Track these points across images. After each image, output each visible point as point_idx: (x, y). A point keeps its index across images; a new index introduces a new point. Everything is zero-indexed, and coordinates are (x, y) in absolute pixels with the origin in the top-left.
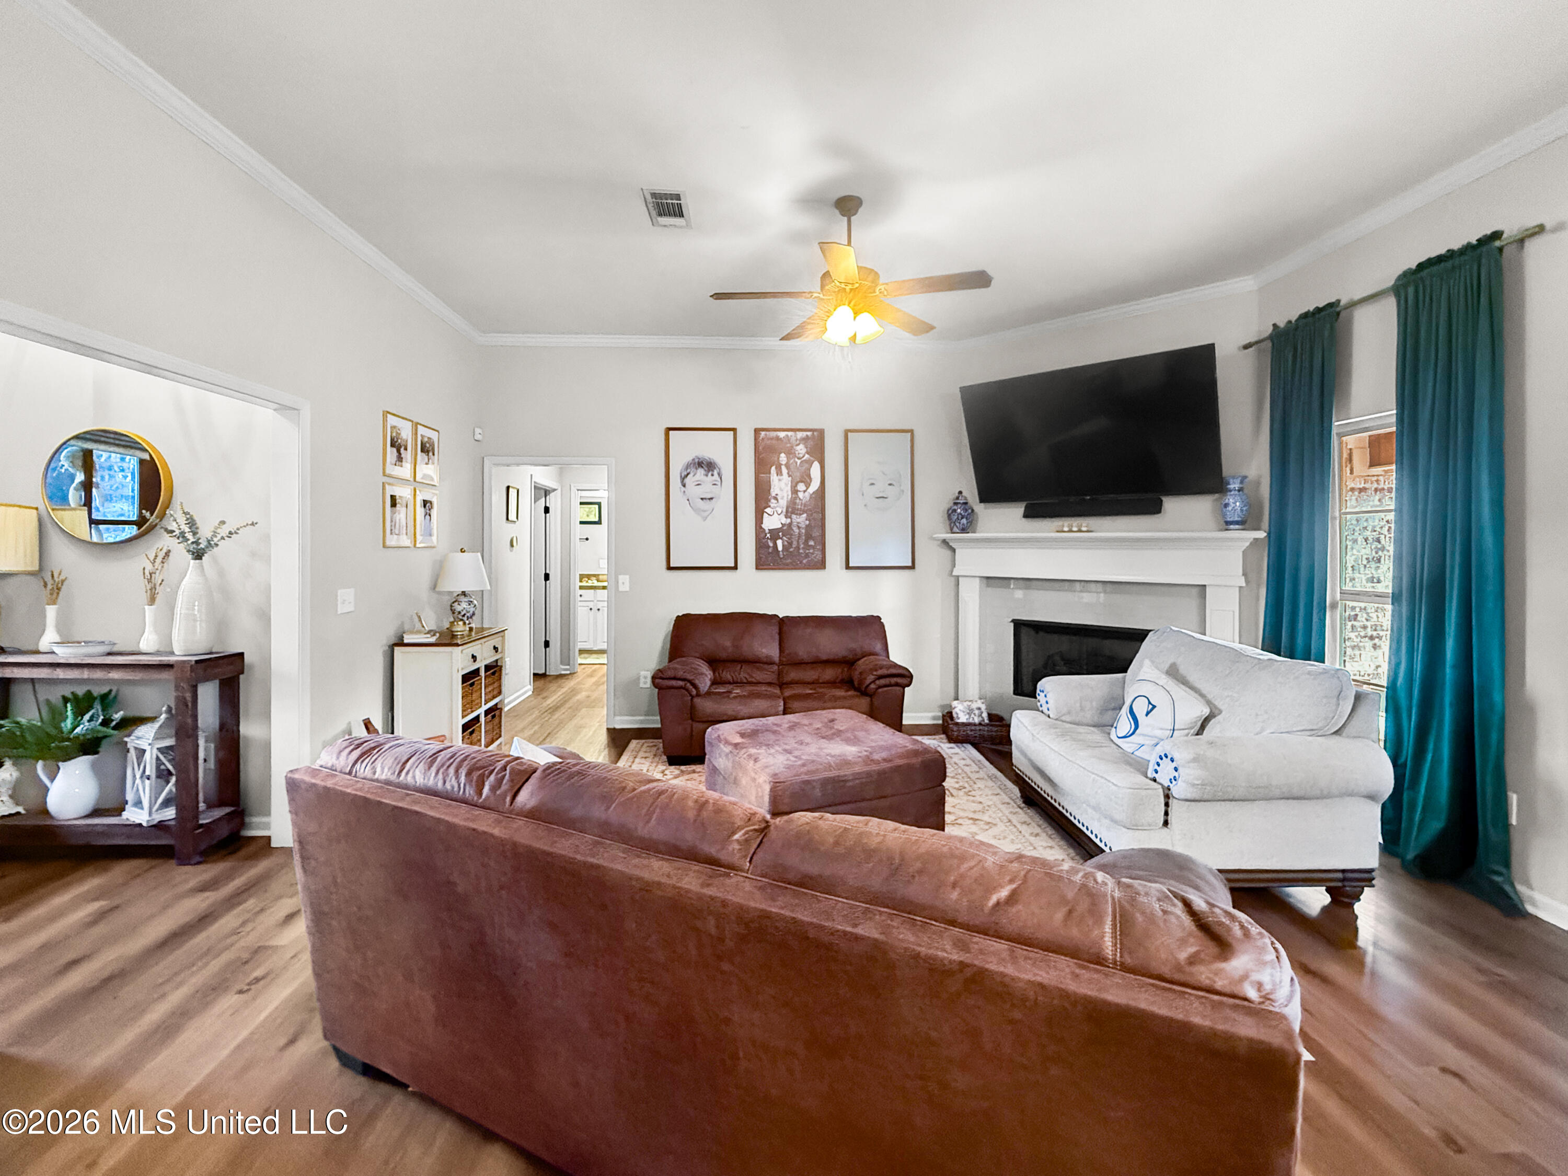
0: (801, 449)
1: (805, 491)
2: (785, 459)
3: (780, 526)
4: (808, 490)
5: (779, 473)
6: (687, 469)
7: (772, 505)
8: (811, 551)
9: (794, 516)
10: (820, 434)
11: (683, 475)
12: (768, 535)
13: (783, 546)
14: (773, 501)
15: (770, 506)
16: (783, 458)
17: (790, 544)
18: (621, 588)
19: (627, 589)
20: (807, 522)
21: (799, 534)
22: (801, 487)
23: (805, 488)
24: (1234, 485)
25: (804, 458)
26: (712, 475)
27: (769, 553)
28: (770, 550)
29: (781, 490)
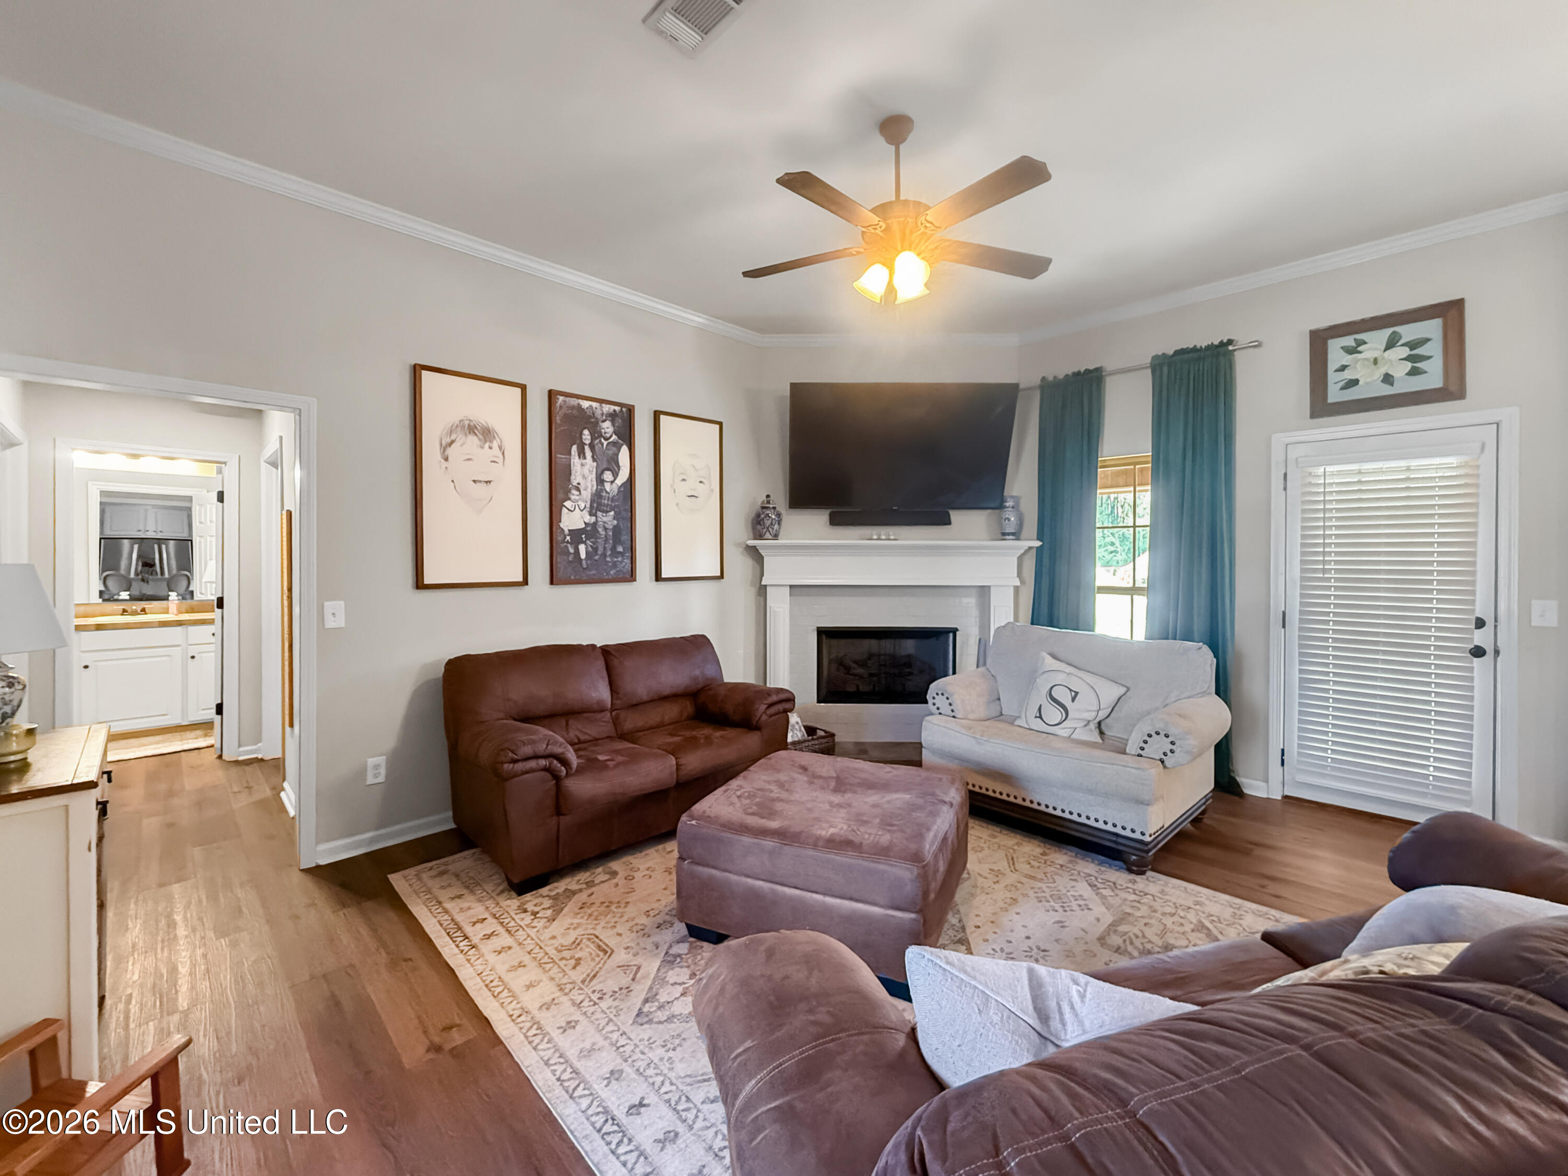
0: (607, 427)
1: (612, 482)
2: (589, 437)
3: (583, 526)
4: (616, 482)
5: (581, 454)
6: (451, 432)
7: (573, 497)
8: (620, 559)
9: (599, 514)
10: (631, 410)
11: (444, 444)
12: (568, 538)
13: (587, 553)
14: (574, 492)
15: (569, 499)
16: (586, 436)
17: (595, 550)
18: (330, 623)
19: (342, 624)
20: (615, 522)
21: (606, 536)
22: (608, 476)
23: (612, 479)
24: (1009, 503)
25: (611, 440)
26: (490, 448)
27: (570, 562)
28: (571, 558)
29: (584, 477)
